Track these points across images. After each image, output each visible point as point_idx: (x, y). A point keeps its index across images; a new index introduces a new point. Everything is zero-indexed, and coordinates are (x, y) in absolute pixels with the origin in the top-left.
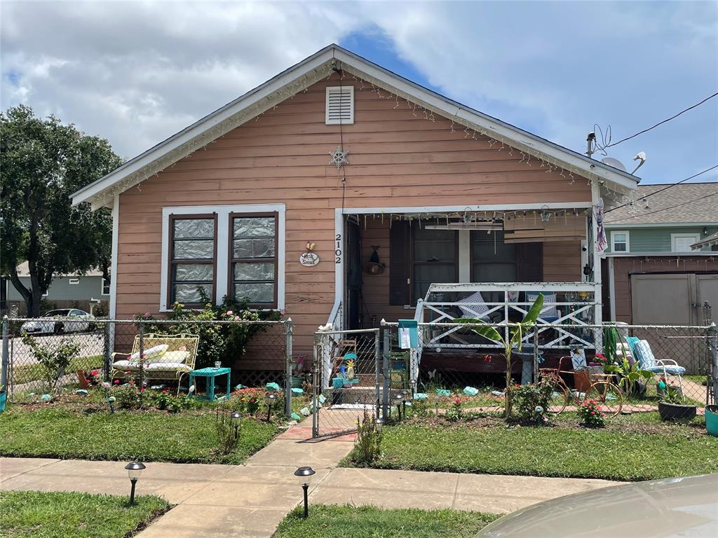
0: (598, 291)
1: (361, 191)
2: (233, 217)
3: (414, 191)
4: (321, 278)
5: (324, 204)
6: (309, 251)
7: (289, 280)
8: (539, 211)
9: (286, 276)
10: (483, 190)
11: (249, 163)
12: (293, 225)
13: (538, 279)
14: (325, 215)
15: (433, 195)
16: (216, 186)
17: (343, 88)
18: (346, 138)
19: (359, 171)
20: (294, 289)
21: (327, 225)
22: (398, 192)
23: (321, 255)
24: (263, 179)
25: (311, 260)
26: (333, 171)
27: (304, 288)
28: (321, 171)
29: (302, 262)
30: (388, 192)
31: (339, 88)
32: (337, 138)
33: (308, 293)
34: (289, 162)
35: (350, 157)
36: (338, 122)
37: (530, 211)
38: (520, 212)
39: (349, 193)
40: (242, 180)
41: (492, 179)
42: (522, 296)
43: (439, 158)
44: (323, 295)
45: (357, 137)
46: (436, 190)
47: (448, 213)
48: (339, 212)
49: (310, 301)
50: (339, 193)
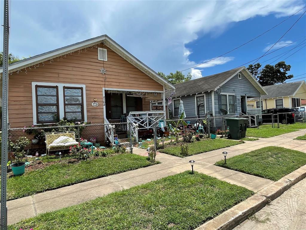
0: (165, 113)
1: (110, 83)
2: (65, 88)
3: (125, 85)
4: (99, 110)
5: (99, 86)
6: (95, 101)
7: (88, 111)
8: (154, 93)
9: (87, 110)
10: (142, 86)
11: (70, 69)
12: (88, 92)
13: (141, 110)
14: (99, 90)
15: (130, 86)
16: (57, 76)
17: (104, 49)
18: (105, 65)
19: (109, 77)
20: (90, 114)
21: (100, 93)
22: (121, 84)
23: (99, 103)
24: (76, 75)
25: (96, 104)
26: (101, 76)
27: (93, 114)
28: (97, 75)
29: (93, 105)
30: (118, 84)
31: (102, 49)
32: (102, 65)
33: (95, 116)
34: (86, 70)
35: (106, 71)
36: (103, 60)
37: (152, 93)
38: (150, 93)
39: (106, 83)
40: (68, 74)
41: (144, 83)
42: (140, 115)
43: (131, 76)
44: (100, 116)
45: (108, 66)
46: (131, 85)
47: (134, 92)
48: (104, 89)
49: (95, 118)
50: (103, 83)
